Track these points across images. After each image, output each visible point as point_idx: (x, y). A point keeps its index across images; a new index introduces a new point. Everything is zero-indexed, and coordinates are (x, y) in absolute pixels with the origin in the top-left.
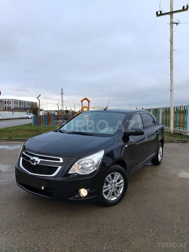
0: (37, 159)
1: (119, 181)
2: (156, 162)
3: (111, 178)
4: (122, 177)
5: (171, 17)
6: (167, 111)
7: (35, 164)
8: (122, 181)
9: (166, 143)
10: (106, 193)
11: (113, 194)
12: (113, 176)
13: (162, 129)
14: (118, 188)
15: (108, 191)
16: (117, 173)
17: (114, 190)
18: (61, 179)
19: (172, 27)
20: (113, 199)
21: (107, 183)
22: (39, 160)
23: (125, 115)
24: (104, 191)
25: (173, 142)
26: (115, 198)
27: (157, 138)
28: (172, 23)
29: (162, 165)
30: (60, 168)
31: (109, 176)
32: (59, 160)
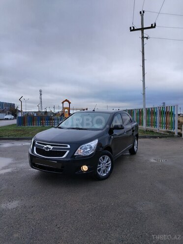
0: (49, 146)
1: (107, 162)
2: (132, 152)
3: (102, 159)
4: (110, 160)
5: (143, 33)
6: (140, 112)
7: (48, 150)
8: (110, 162)
9: (140, 138)
10: (99, 170)
11: (104, 172)
12: (104, 158)
13: (137, 126)
14: (107, 167)
15: (100, 169)
16: (106, 156)
17: (104, 168)
18: (69, 159)
19: (143, 41)
20: (104, 175)
21: (100, 163)
22: (52, 147)
23: (109, 115)
24: (98, 169)
25: (146, 138)
26: (105, 174)
27: (133, 134)
28: (143, 37)
29: (137, 154)
30: (68, 151)
31: (101, 157)
32: (67, 146)
